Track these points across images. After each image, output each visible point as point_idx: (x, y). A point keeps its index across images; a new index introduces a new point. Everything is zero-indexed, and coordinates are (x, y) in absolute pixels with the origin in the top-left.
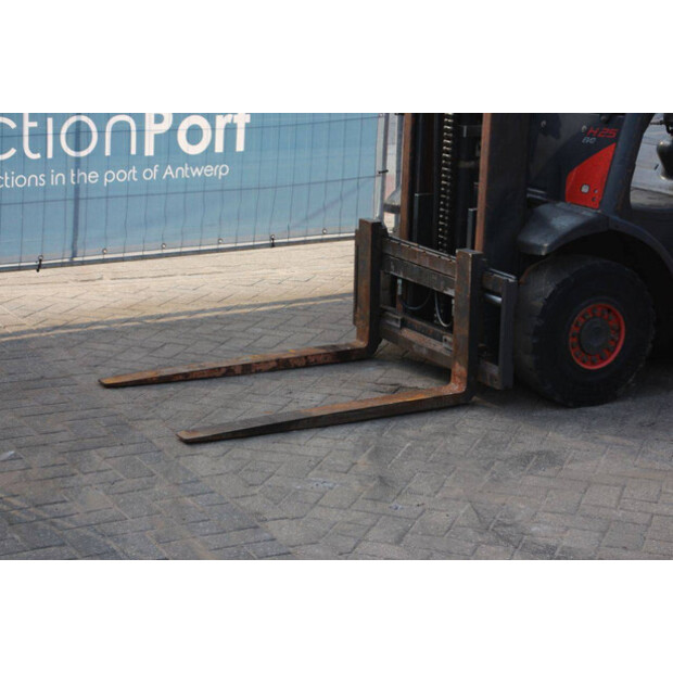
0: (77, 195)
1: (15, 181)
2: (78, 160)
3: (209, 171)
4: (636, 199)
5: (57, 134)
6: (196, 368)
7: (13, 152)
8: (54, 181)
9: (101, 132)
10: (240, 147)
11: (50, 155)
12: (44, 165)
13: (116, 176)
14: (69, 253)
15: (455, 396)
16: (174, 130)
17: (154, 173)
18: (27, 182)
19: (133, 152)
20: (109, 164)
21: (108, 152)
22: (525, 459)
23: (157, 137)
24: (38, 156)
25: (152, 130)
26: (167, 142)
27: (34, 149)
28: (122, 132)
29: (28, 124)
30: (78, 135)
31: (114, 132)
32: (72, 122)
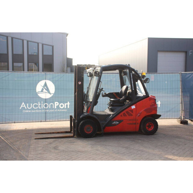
0: (46, 113)
2: (46, 109)
3: (64, 110)
5: (43, 105)
6: (47, 132)
7: (37, 107)
8: (43, 111)
9: (49, 105)
10: (68, 107)
11: (42, 108)
12: (41, 109)
13: (51, 111)
14: (45, 120)
15: (72, 136)
16: (59, 105)
17: (56, 110)
18: (39, 111)
19: (53, 108)
20: (50, 109)
21: (50, 108)
23: (57, 106)
24: (40, 108)
25: (56, 105)
26: (58, 107)
27: (40, 107)
28: (52, 105)
29: (39, 104)
30: (46, 106)
31: (51, 105)
32: (45, 104)
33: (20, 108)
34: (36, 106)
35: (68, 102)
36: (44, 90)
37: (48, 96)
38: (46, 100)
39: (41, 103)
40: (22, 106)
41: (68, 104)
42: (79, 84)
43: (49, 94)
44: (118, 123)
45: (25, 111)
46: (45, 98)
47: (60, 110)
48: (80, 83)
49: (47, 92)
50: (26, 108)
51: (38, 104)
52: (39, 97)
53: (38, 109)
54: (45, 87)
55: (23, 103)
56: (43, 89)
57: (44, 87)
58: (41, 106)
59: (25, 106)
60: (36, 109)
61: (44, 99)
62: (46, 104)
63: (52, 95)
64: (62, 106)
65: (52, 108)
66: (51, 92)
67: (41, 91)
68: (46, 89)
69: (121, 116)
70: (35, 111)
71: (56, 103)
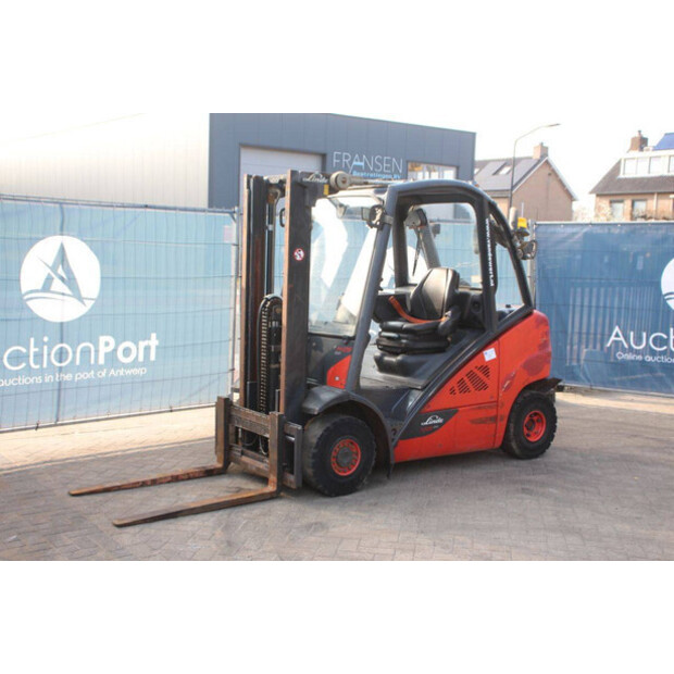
0: (60, 388)
1: (24, 381)
2: (61, 368)
3: (135, 371)
4: (364, 383)
5: (49, 355)
7: (23, 365)
8: (47, 380)
9: (74, 353)
10: (153, 357)
11: (45, 365)
12: (42, 372)
13: (82, 376)
14: (55, 420)
16: (115, 350)
17: (104, 374)
18: (32, 381)
19: (92, 362)
20: (79, 369)
22: (308, 527)
23: (106, 354)
24: (37, 367)
25: (103, 350)
26: (112, 357)
27: (36, 363)
28: (86, 352)
29: (33, 350)
30: (61, 355)
31: (82, 352)
32: (58, 346)
34: (16, 358)
35: (154, 335)
36: (57, 285)
38: (62, 331)
39: (39, 344)
41: (154, 342)
42: (298, 258)
43: (75, 301)
44: (440, 421)
46: (59, 320)
47: (121, 372)
49: (67, 291)
51: (28, 349)
52: (35, 318)
53: (29, 371)
54: (60, 271)
56: (49, 280)
57: (54, 268)
58: (38, 356)
60: (17, 374)
61: (55, 323)
62: (64, 345)
63: (89, 304)
64: (127, 352)
65: (86, 366)
66: (84, 294)
67: (40, 287)
68: (62, 279)
69: (452, 391)
70: (11, 382)
71: (103, 339)
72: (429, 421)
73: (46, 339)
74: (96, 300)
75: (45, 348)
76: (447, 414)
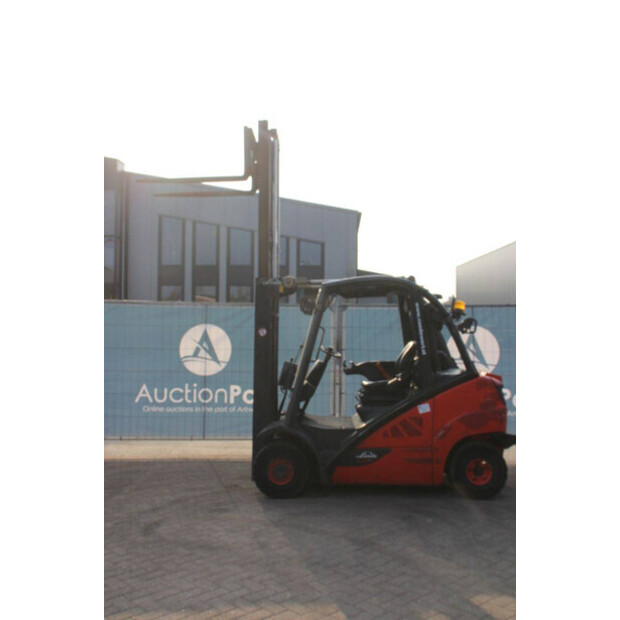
0: (205, 415)
1: (183, 410)
2: (205, 404)
5: (197, 394)
7: (181, 400)
8: (196, 410)
9: (214, 394)
11: (195, 401)
12: (192, 405)
13: (219, 410)
14: (202, 436)
16: (241, 395)
17: (234, 409)
18: (187, 410)
19: (226, 401)
20: (217, 405)
21: (216, 401)
23: (235, 397)
24: (190, 401)
25: (233, 395)
26: (239, 399)
27: (189, 399)
28: (221, 395)
29: (187, 391)
30: (205, 395)
31: (219, 394)
32: (203, 390)
33: (137, 400)
34: (177, 395)
36: (202, 353)
37: (213, 369)
38: (205, 381)
39: (191, 387)
40: (141, 395)
42: (261, 335)
43: (214, 363)
44: (374, 456)
45: (149, 409)
46: (202, 374)
48: (263, 332)
49: (208, 356)
50: (151, 400)
51: (184, 389)
52: (187, 371)
53: (184, 404)
54: (205, 345)
55: (144, 387)
56: (197, 350)
57: (201, 343)
58: (191, 396)
59: (148, 395)
60: (178, 405)
61: (201, 377)
62: (207, 390)
63: (223, 365)
64: (250, 396)
65: (221, 403)
66: (220, 359)
68: (206, 350)
69: (385, 435)
70: (175, 409)
71: (233, 387)
72: (363, 455)
73: (195, 385)
74: (228, 363)
75: (195, 391)
76: (380, 452)
